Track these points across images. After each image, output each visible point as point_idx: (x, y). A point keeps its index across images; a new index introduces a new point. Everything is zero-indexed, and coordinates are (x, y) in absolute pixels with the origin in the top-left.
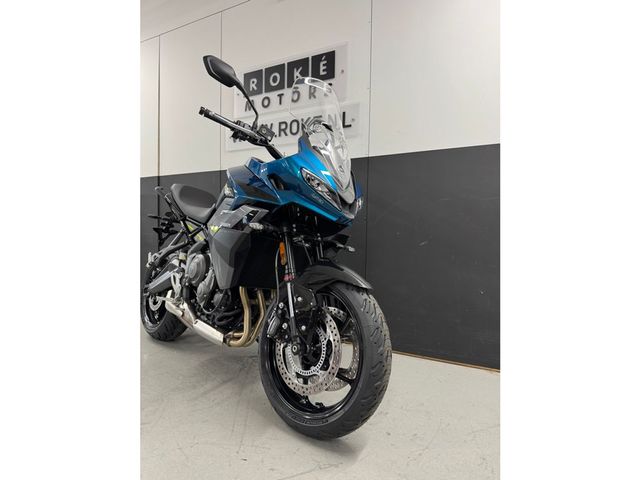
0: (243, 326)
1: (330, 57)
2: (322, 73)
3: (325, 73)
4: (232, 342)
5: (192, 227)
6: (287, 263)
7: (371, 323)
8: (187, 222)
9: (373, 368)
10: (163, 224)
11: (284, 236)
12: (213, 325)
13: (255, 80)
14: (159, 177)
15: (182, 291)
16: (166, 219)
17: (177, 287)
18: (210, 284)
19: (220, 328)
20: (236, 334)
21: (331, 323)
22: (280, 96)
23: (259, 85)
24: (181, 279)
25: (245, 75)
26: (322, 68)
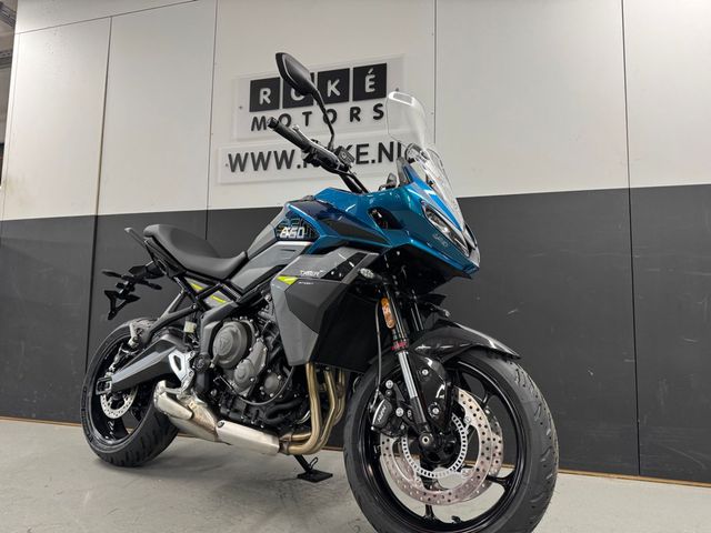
0: (309, 422)
1: (380, 71)
2: (368, 90)
3: (373, 90)
4: (292, 448)
5: (198, 287)
6: (395, 327)
7: (532, 399)
8: (187, 279)
9: (542, 456)
10: (120, 286)
11: (383, 291)
12: (256, 427)
13: (269, 91)
14: (97, 217)
15: (194, 379)
16: (125, 278)
17: (184, 373)
18: (259, 362)
19: (270, 429)
20: (296, 437)
21: (471, 404)
22: (307, 114)
23: (275, 97)
24: (191, 362)
25: (252, 82)
26: (368, 83)
